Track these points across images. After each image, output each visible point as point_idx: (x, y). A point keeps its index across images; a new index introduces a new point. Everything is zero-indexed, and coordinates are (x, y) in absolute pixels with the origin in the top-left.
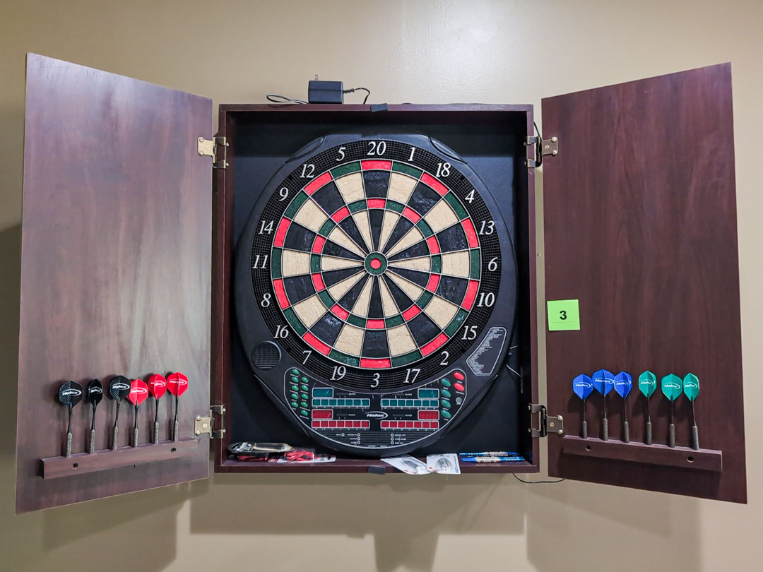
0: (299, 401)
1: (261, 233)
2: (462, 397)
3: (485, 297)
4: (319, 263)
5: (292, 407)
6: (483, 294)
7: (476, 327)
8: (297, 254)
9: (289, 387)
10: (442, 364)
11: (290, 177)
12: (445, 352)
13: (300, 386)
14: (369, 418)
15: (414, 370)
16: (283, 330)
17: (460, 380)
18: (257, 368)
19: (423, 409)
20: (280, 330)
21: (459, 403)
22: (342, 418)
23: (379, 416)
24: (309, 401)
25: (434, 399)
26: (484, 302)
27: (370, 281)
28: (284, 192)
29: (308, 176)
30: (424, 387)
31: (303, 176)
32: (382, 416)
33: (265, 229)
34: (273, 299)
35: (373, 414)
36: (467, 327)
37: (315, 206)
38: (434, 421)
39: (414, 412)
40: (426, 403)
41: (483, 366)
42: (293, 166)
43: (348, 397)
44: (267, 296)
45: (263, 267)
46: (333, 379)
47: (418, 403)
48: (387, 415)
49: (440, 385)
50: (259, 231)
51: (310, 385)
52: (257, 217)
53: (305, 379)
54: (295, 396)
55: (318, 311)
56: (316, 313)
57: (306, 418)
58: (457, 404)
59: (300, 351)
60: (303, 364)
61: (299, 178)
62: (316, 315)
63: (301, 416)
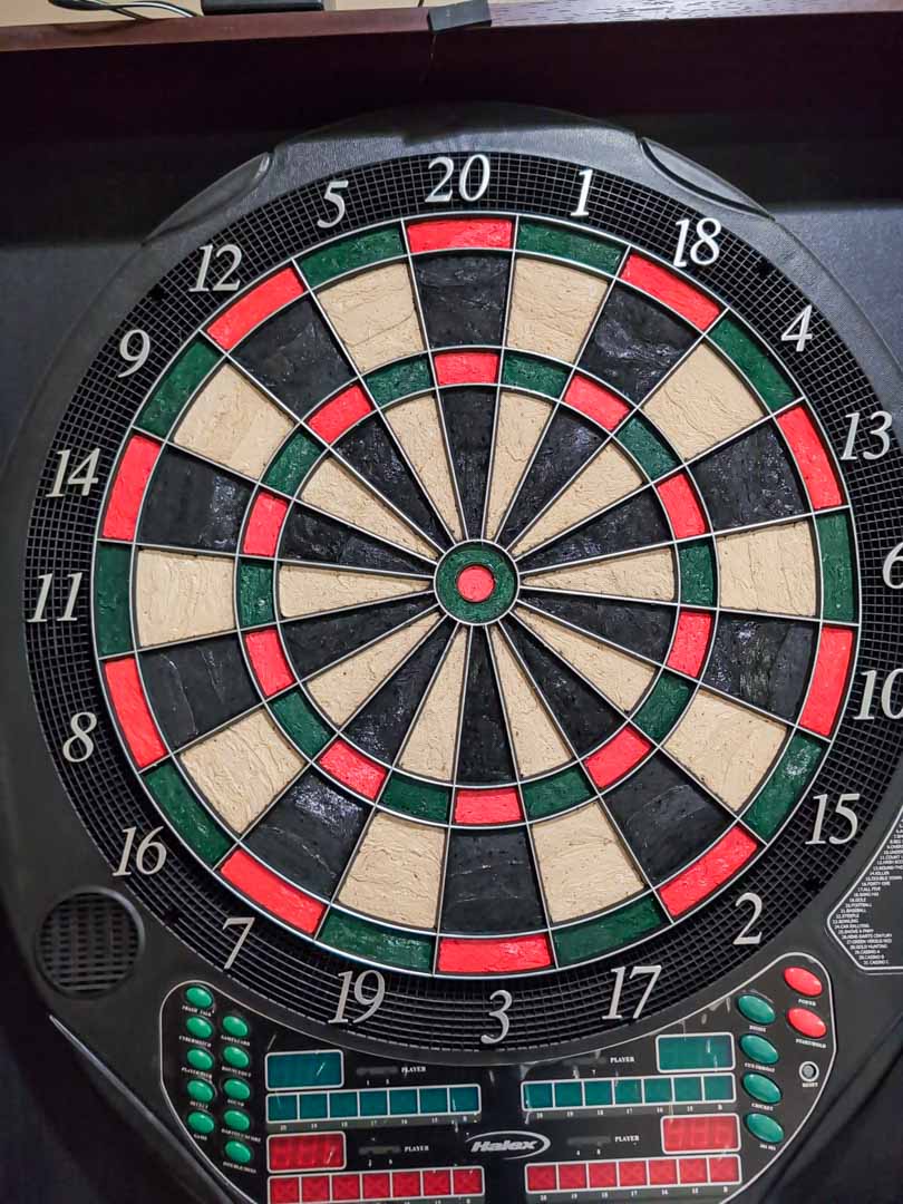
0: (218, 1106)
1: (56, 492)
2: (820, 1058)
3: (879, 684)
4: (268, 590)
5: (192, 1132)
6: (871, 675)
7: (855, 796)
8: (188, 562)
9: (177, 1053)
10: (740, 941)
11: (157, 293)
12: (748, 896)
13: (216, 1048)
14: (480, 1157)
15: (637, 970)
16: (145, 845)
17: (806, 996)
18: (55, 989)
19: (678, 1110)
20: (137, 842)
21: (809, 1083)
22: (381, 1162)
23: (518, 1146)
24: (254, 1107)
25: (719, 1071)
26: (876, 701)
27: (459, 645)
28: (135, 345)
29: (219, 287)
30: (678, 1029)
31: (200, 287)
32: (530, 1145)
33: (71, 481)
34: (105, 733)
35: (494, 1140)
36: (823, 799)
37: (249, 390)
38: (725, 1153)
39: (647, 1125)
40: (689, 1088)
41: (888, 938)
42: (165, 252)
43: (398, 1080)
44: (84, 722)
45: (68, 617)
46: (339, 1018)
47: (659, 1090)
48: (547, 1143)
49: (738, 1019)
50: (50, 485)
51: (258, 1037)
52: (47, 436)
53: (236, 1023)
54: (201, 1089)
55: (271, 769)
56: (267, 776)
57: (247, 1169)
58: (804, 1085)
59: (214, 921)
60: (227, 966)
61: (190, 294)
62: (264, 781)
63: (225, 1163)
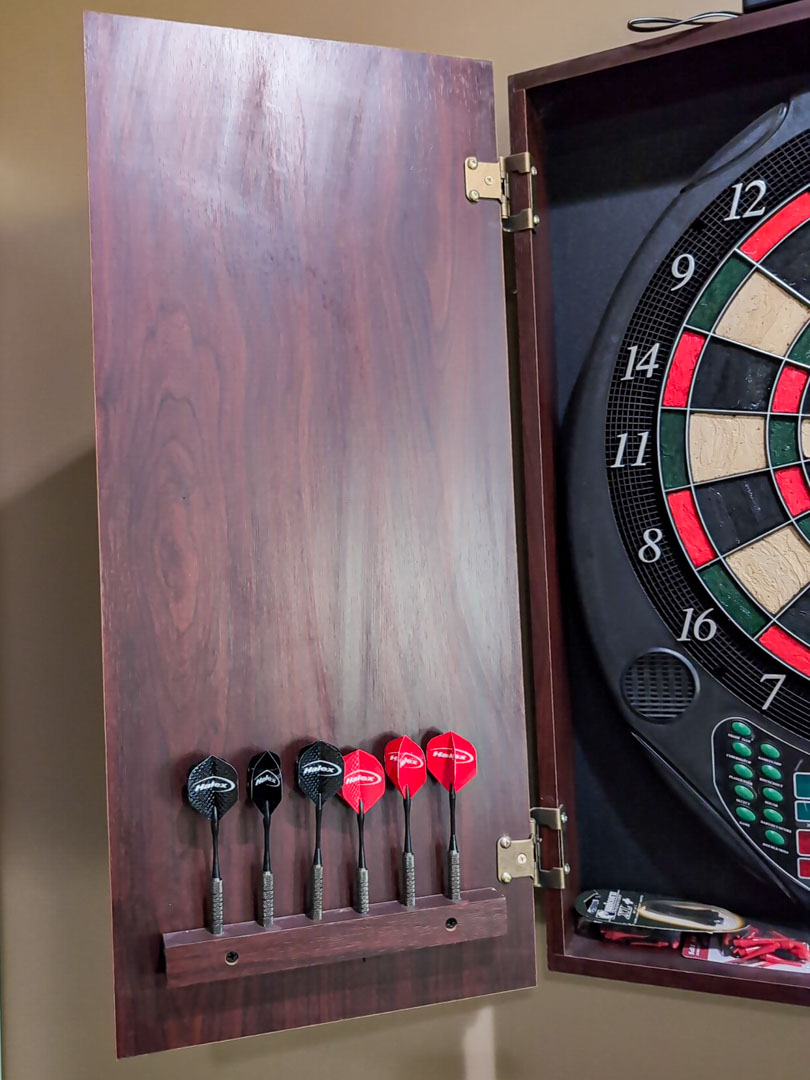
0: (758, 805)
1: (628, 376)
4: (794, 438)
5: (739, 818)
8: (729, 420)
9: (726, 766)
11: (697, 225)
13: (756, 765)
16: (700, 620)
18: (637, 714)
20: (694, 619)
24: (786, 808)
28: (684, 265)
29: (748, 214)
31: (733, 216)
33: (639, 368)
34: (670, 542)
37: (775, 290)
42: (703, 195)
44: (653, 536)
45: (639, 462)
50: (624, 372)
51: (788, 763)
52: (615, 339)
53: (770, 748)
54: (745, 790)
55: (798, 569)
56: (794, 574)
57: (781, 850)
59: (752, 676)
60: (765, 707)
61: (724, 222)
62: (792, 577)
63: (764, 844)
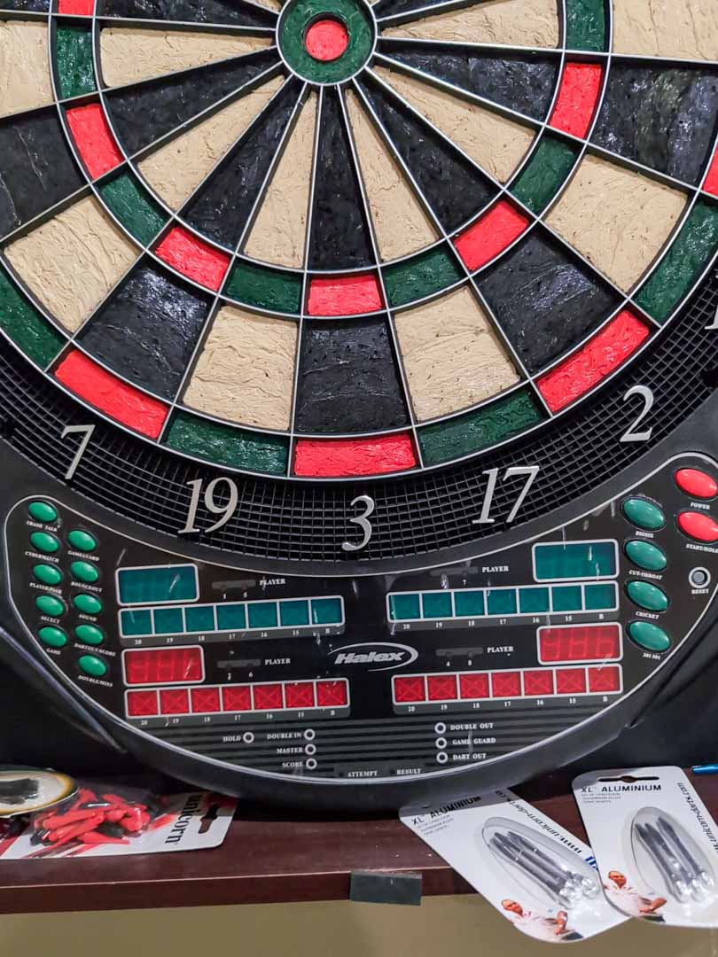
0: (69, 620)
2: (714, 564)
4: (87, 59)
5: (45, 645)
9: (26, 571)
10: (627, 437)
12: (637, 388)
13: (65, 564)
14: (345, 669)
15: (513, 471)
17: (700, 499)
19: (555, 620)
21: (699, 589)
22: (240, 675)
23: (385, 657)
24: (106, 619)
25: (599, 579)
27: (309, 113)
30: (556, 536)
32: (397, 657)
35: (358, 651)
38: (605, 663)
39: (522, 636)
40: (568, 597)
43: (255, 593)
46: (189, 528)
47: (536, 599)
48: (415, 655)
49: (623, 524)
51: (107, 551)
53: (86, 539)
54: (52, 603)
55: (104, 262)
56: (99, 269)
57: (102, 683)
58: (693, 592)
59: (52, 431)
60: (69, 476)
62: (96, 274)
63: (80, 677)
